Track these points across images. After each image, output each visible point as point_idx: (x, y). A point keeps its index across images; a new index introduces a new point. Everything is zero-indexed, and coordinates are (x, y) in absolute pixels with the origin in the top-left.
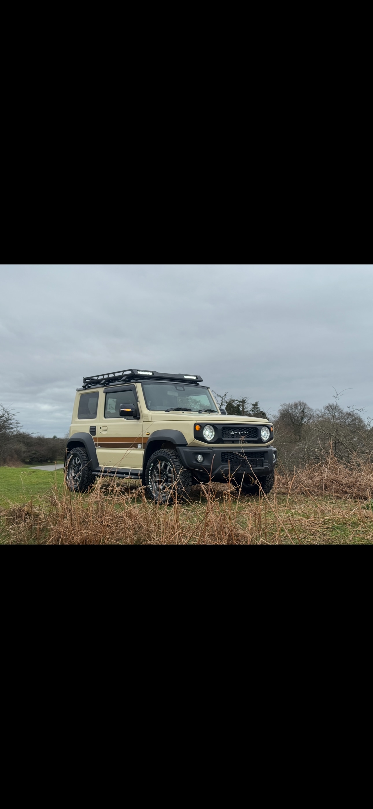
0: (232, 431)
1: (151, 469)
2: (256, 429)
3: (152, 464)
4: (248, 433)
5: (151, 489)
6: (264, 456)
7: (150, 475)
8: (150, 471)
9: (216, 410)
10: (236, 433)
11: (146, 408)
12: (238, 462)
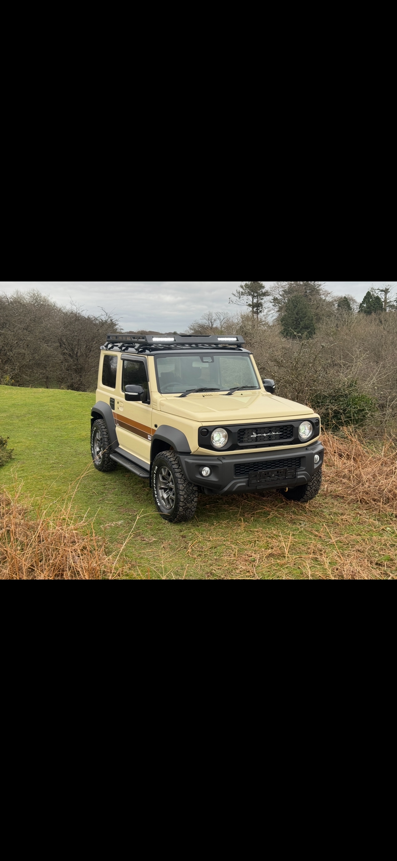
0: (253, 433)
1: (155, 472)
2: (292, 426)
3: (156, 467)
4: (277, 433)
5: (156, 496)
6: (300, 461)
7: (155, 479)
8: (155, 475)
9: (257, 385)
10: (260, 435)
11: (158, 391)
12: (258, 476)
